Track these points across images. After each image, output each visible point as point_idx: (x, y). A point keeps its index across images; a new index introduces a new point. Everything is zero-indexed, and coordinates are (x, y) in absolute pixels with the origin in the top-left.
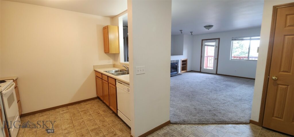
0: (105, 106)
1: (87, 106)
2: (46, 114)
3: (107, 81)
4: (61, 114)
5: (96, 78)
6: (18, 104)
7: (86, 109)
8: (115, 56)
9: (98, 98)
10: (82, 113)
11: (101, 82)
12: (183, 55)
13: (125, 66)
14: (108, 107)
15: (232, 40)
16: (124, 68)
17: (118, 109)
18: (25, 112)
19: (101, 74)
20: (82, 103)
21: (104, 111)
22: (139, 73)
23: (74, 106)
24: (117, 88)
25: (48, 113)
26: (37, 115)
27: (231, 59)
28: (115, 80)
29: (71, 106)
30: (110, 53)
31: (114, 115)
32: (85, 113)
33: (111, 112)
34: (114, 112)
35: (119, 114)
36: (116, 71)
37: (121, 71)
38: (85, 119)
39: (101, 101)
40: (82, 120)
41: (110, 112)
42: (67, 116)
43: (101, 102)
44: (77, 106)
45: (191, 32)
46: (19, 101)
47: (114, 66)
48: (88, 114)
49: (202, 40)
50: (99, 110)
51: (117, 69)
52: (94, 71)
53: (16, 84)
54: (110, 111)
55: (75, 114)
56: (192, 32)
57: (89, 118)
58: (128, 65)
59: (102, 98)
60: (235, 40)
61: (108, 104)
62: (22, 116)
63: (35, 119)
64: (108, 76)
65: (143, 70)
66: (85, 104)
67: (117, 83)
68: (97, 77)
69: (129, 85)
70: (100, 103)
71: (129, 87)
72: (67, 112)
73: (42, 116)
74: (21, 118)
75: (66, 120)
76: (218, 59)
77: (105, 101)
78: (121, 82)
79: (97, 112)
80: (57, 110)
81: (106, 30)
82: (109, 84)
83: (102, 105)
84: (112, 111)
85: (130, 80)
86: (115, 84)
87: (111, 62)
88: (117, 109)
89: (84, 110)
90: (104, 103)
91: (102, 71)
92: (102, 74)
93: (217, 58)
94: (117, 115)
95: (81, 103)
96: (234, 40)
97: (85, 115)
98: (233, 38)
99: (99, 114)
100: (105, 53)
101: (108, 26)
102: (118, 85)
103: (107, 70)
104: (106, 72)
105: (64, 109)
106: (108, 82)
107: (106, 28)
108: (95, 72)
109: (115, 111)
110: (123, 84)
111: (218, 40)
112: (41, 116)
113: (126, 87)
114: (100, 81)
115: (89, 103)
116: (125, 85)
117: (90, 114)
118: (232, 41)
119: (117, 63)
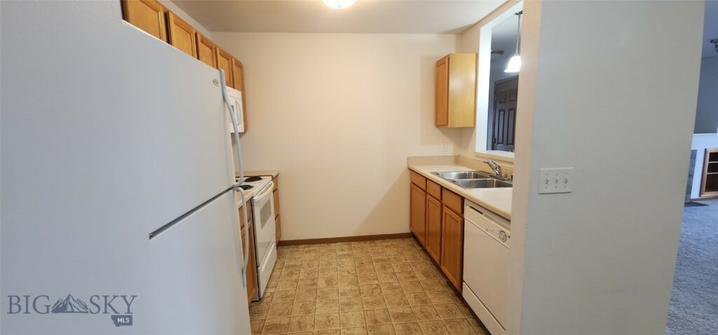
0: (429, 262)
1: (388, 251)
2: (314, 250)
3: (439, 198)
4: (339, 256)
5: (411, 188)
6: (276, 223)
7: (386, 258)
8: (463, 134)
9: (412, 235)
10: (377, 266)
11: (424, 199)
12: (715, 132)
13: (490, 161)
14: (438, 267)
16: (487, 169)
17: (464, 278)
18: (285, 238)
19: (424, 179)
20: (379, 241)
21: (425, 274)
22: (550, 189)
23: (362, 244)
24: (466, 221)
25: (317, 248)
26: (301, 247)
28: (463, 199)
29: (356, 243)
30: (449, 126)
31: (452, 292)
32: (384, 267)
33: (443, 281)
34: (451, 283)
35: (467, 294)
36: (463, 176)
37: (476, 176)
38: (383, 281)
39: (420, 245)
40: (376, 282)
41: (441, 281)
42: (348, 264)
43: (419, 248)
44: (367, 245)
46: (277, 216)
47: (457, 160)
48: (390, 270)
50: (414, 269)
51: (465, 170)
52: (408, 171)
53: (276, 184)
54: (442, 277)
55: (362, 263)
57: (391, 281)
58: (511, 163)
59: (422, 240)
61: (436, 259)
62: (281, 244)
63: (298, 256)
64: (442, 188)
65: (566, 181)
66: (384, 244)
67: (467, 208)
68: (414, 184)
69: (509, 221)
70: (417, 250)
71: (509, 229)
72: (348, 255)
73: (308, 252)
74: (279, 247)
75: (346, 274)
77: (428, 249)
78: (480, 208)
79: (410, 272)
80: (333, 246)
81: (443, 68)
82: (444, 208)
83: (421, 257)
84: (445, 280)
85: (513, 208)
86: (460, 211)
87: (449, 149)
88: (462, 281)
89: (382, 260)
90: (425, 251)
91: (426, 171)
92: (427, 179)
94: (458, 294)
95: (376, 241)
97: (383, 271)
99: (412, 277)
100: (437, 126)
101: (448, 57)
102: (469, 213)
103: (440, 170)
104: (438, 174)
105: (345, 246)
106: (441, 203)
107: (444, 63)
108: (411, 174)
109: (456, 284)
110: (486, 216)
112: (306, 252)
113: (496, 226)
114: (420, 197)
115: (392, 245)
116: (492, 219)
117: (394, 274)
119: (467, 154)
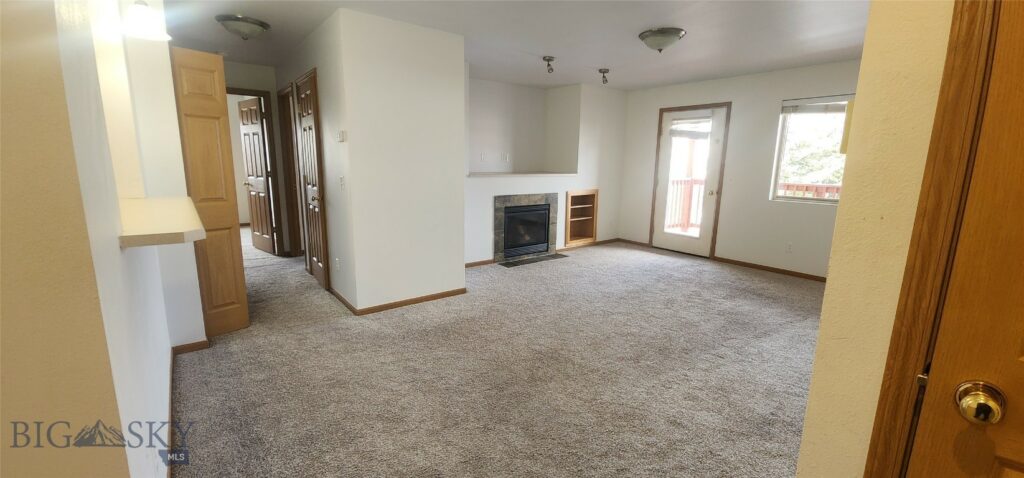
12: (576, 172)
15: (784, 110)
27: (776, 197)
45: (600, 71)
49: (662, 111)
56: (606, 71)
60: (796, 109)
76: (719, 193)
93: (715, 188)
96: (789, 112)
98: (786, 104)
111: (723, 111)
118: (781, 117)
